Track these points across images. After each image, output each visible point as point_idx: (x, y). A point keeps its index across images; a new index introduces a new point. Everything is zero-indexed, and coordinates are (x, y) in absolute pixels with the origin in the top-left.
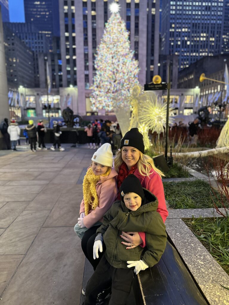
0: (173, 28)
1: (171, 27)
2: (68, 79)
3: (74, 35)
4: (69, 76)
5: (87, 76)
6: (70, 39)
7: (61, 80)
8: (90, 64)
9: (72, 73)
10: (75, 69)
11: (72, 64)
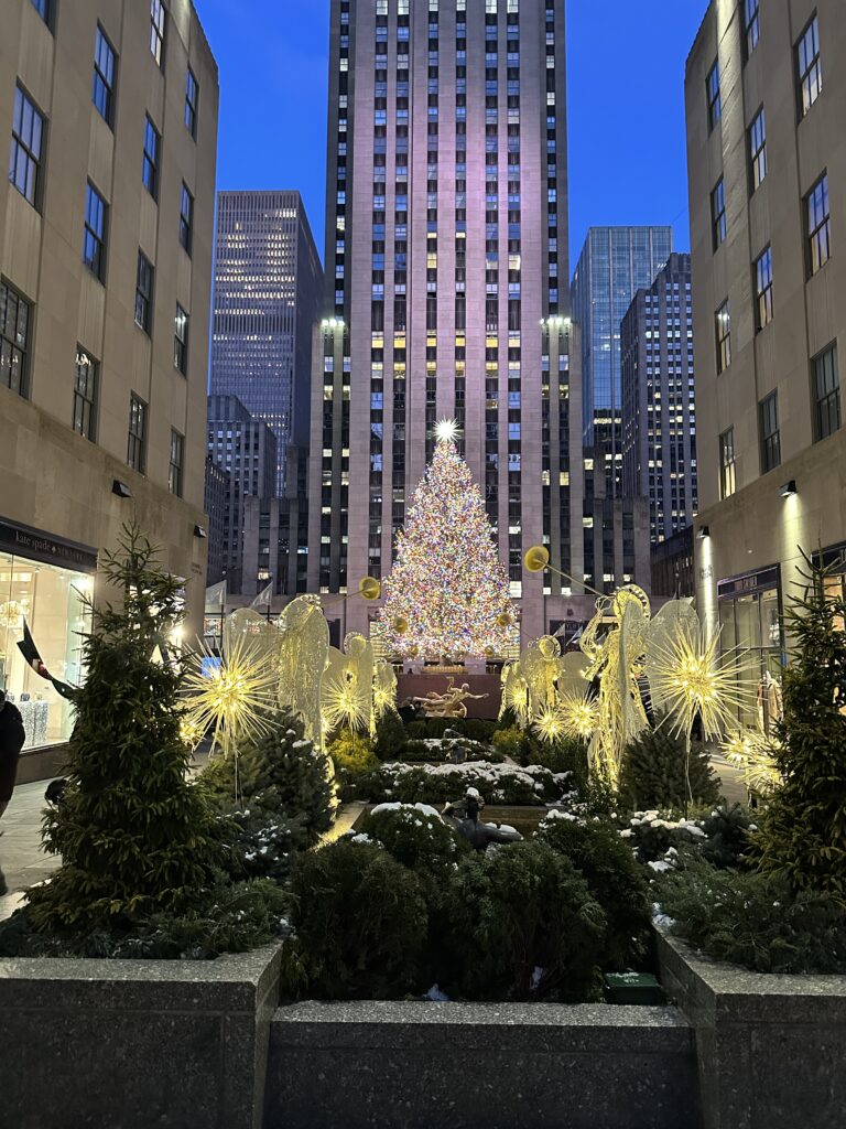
0: (658, 402)
1: (651, 401)
2: (322, 567)
3: (346, 453)
4: (326, 561)
5: (376, 561)
6: (336, 464)
7: (302, 568)
8: (385, 529)
9: (335, 551)
10: (345, 540)
11: (334, 529)
